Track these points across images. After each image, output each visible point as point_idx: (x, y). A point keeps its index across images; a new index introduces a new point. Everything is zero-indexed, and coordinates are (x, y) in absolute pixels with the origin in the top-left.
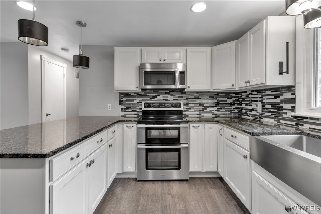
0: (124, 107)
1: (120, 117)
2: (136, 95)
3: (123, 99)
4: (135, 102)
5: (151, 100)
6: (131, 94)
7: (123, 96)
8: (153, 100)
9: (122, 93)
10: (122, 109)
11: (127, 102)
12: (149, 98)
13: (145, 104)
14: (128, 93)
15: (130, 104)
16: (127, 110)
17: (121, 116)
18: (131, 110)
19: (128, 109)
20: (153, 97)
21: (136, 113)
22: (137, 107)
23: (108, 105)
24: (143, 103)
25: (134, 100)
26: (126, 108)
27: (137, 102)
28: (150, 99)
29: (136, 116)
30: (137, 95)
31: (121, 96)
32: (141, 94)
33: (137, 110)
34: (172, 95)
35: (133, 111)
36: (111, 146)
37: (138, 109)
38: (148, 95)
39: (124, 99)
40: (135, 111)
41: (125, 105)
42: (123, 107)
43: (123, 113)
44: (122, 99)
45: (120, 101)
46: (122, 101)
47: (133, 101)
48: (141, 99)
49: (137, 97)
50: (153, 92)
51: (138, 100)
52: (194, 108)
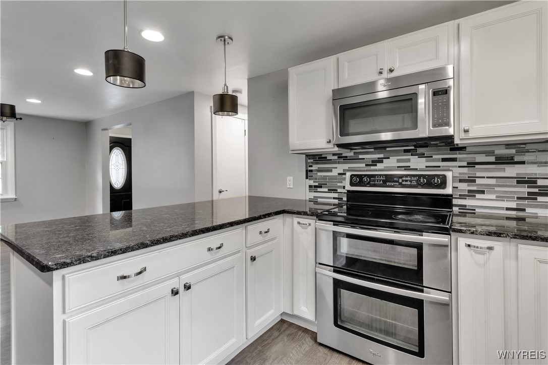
0: (314, 182)
1: (308, 202)
2: (336, 157)
3: (312, 166)
4: (335, 173)
5: (368, 168)
6: (326, 158)
7: (312, 161)
8: (372, 168)
9: (309, 155)
10: (310, 186)
11: (319, 174)
12: (364, 165)
13: (352, 176)
14: (321, 155)
15: (324, 178)
16: (319, 190)
17: (310, 201)
18: (326, 190)
19: (321, 187)
20: (373, 161)
21: (336, 195)
22: (339, 184)
23: (288, 178)
24: (348, 174)
25: (333, 169)
26: (317, 184)
27: (339, 174)
28: (366, 165)
29: (336, 201)
30: (338, 157)
31: (309, 161)
32: (347, 157)
33: (339, 190)
34: (422, 155)
35: (330, 191)
36: (253, 259)
37: (340, 187)
38: (361, 157)
39: (315, 167)
40: (335, 191)
41: (315, 180)
42: (311, 183)
43: (312, 195)
44: (310, 166)
45: (307, 171)
46: (311, 171)
47: (331, 171)
48: (346, 166)
49: (339, 163)
50: (373, 150)
51: (340, 168)
52: (496, 189)
